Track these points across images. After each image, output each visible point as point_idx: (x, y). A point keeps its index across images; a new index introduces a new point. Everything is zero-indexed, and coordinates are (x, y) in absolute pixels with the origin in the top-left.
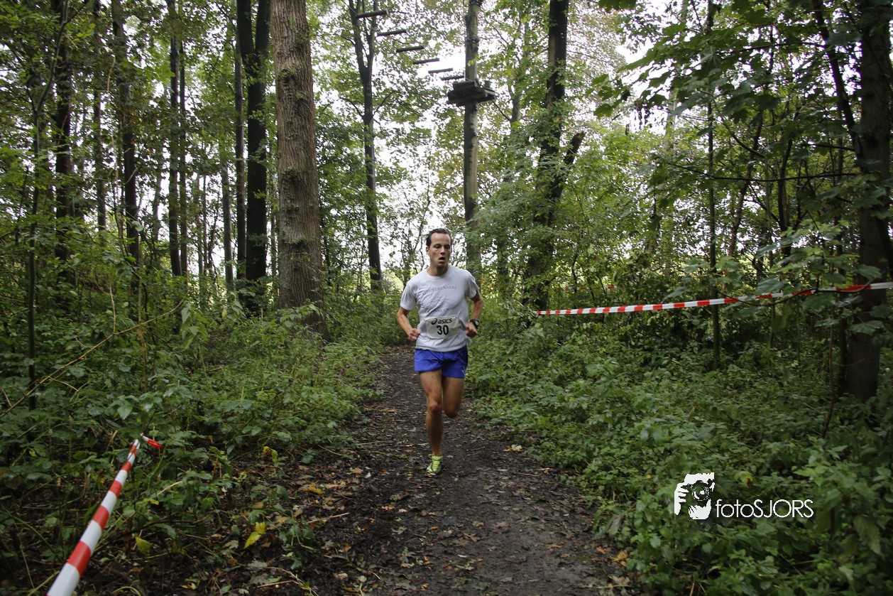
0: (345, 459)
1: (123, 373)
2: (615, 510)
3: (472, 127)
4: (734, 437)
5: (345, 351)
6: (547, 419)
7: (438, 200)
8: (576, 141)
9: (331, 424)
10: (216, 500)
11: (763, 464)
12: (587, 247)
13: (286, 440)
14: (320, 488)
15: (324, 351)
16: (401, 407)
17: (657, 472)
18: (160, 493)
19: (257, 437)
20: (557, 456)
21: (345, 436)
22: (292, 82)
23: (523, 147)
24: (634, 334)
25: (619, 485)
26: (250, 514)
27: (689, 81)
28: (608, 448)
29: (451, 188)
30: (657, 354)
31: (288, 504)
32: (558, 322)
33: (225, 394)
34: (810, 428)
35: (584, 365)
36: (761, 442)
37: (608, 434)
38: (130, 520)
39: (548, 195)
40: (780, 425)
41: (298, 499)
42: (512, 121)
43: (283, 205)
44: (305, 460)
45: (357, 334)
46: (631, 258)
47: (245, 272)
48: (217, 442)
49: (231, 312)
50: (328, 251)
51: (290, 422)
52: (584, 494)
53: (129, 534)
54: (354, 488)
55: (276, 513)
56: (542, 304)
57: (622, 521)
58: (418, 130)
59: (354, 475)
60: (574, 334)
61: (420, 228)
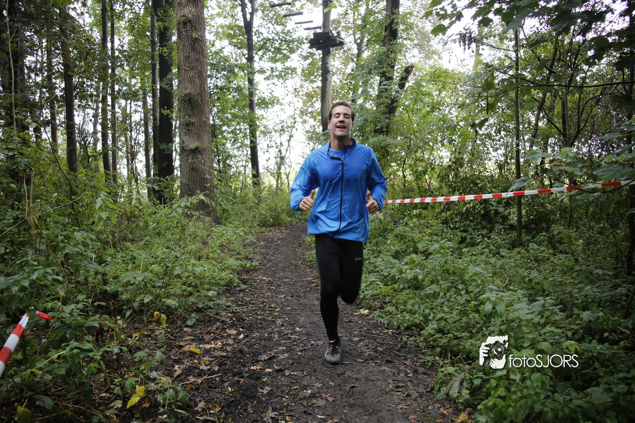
0: (223, 321)
2: (454, 373)
3: (327, 65)
6: (389, 287)
7: (302, 120)
8: (408, 70)
9: (211, 293)
12: (416, 152)
13: (173, 307)
14: (199, 348)
15: (212, 231)
16: (272, 276)
18: (46, 362)
19: (149, 303)
20: (398, 319)
21: (223, 301)
22: (189, 25)
24: (452, 219)
25: (453, 346)
28: (443, 315)
29: (312, 112)
30: (471, 234)
31: (171, 364)
35: (415, 243)
37: (439, 301)
39: (386, 112)
40: (586, 296)
41: (180, 359)
43: (182, 120)
44: (189, 323)
45: (240, 218)
49: (139, 201)
51: (179, 292)
52: (423, 354)
54: (229, 349)
57: (461, 383)
58: (288, 68)
59: (230, 335)
60: (406, 218)
61: (289, 141)
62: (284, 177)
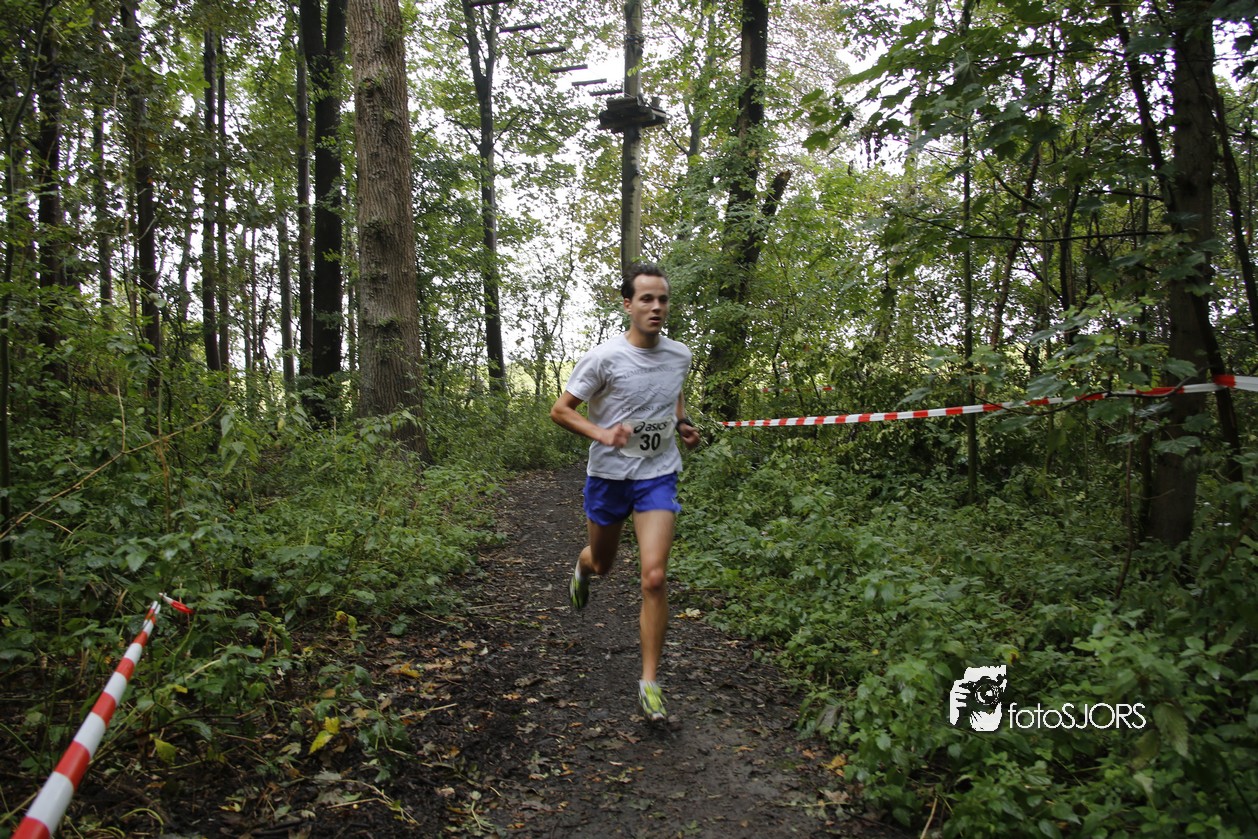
0: (452, 628)
1: (137, 507)
2: (828, 699)
3: (633, 162)
4: (995, 597)
5: (452, 478)
6: (736, 572)
7: (585, 265)
8: (779, 183)
9: (432, 580)
10: (269, 687)
11: (1034, 634)
12: (794, 332)
13: (368, 602)
14: (416, 669)
15: (423, 476)
16: (532, 556)
17: (887, 646)
18: (189, 676)
19: (327, 597)
20: (749, 623)
21: (452, 596)
22: (378, 96)
23: (704, 190)
24: (859, 454)
25: (835, 664)
26: (317, 706)
27: (936, 101)
28: (821, 613)
29: (604, 249)
30: (891, 482)
31: (371, 691)
32: (753, 438)
33: (283, 538)
34: (1100, 585)
35: (788, 497)
36: (1031, 605)
37: (820, 593)
38: (147, 715)
39: (739, 259)
40: (1058, 581)
41: (386, 685)
42: (689, 154)
43: (364, 271)
44: (395, 630)
45: (469, 453)
46: (855, 348)
47: (311, 366)
48: (271, 605)
49: (291, 422)
50: (428, 336)
51: (374, 577)
52: (786, 676)
53: (147, 734)
54: (465, 669)
55: (354, 704)
56: (730, 413)
57: (839, 714)
58: (557, 165)
59: (464, 650)
60: (775, 454)
61: (560, 305)
62: (550, 373)
